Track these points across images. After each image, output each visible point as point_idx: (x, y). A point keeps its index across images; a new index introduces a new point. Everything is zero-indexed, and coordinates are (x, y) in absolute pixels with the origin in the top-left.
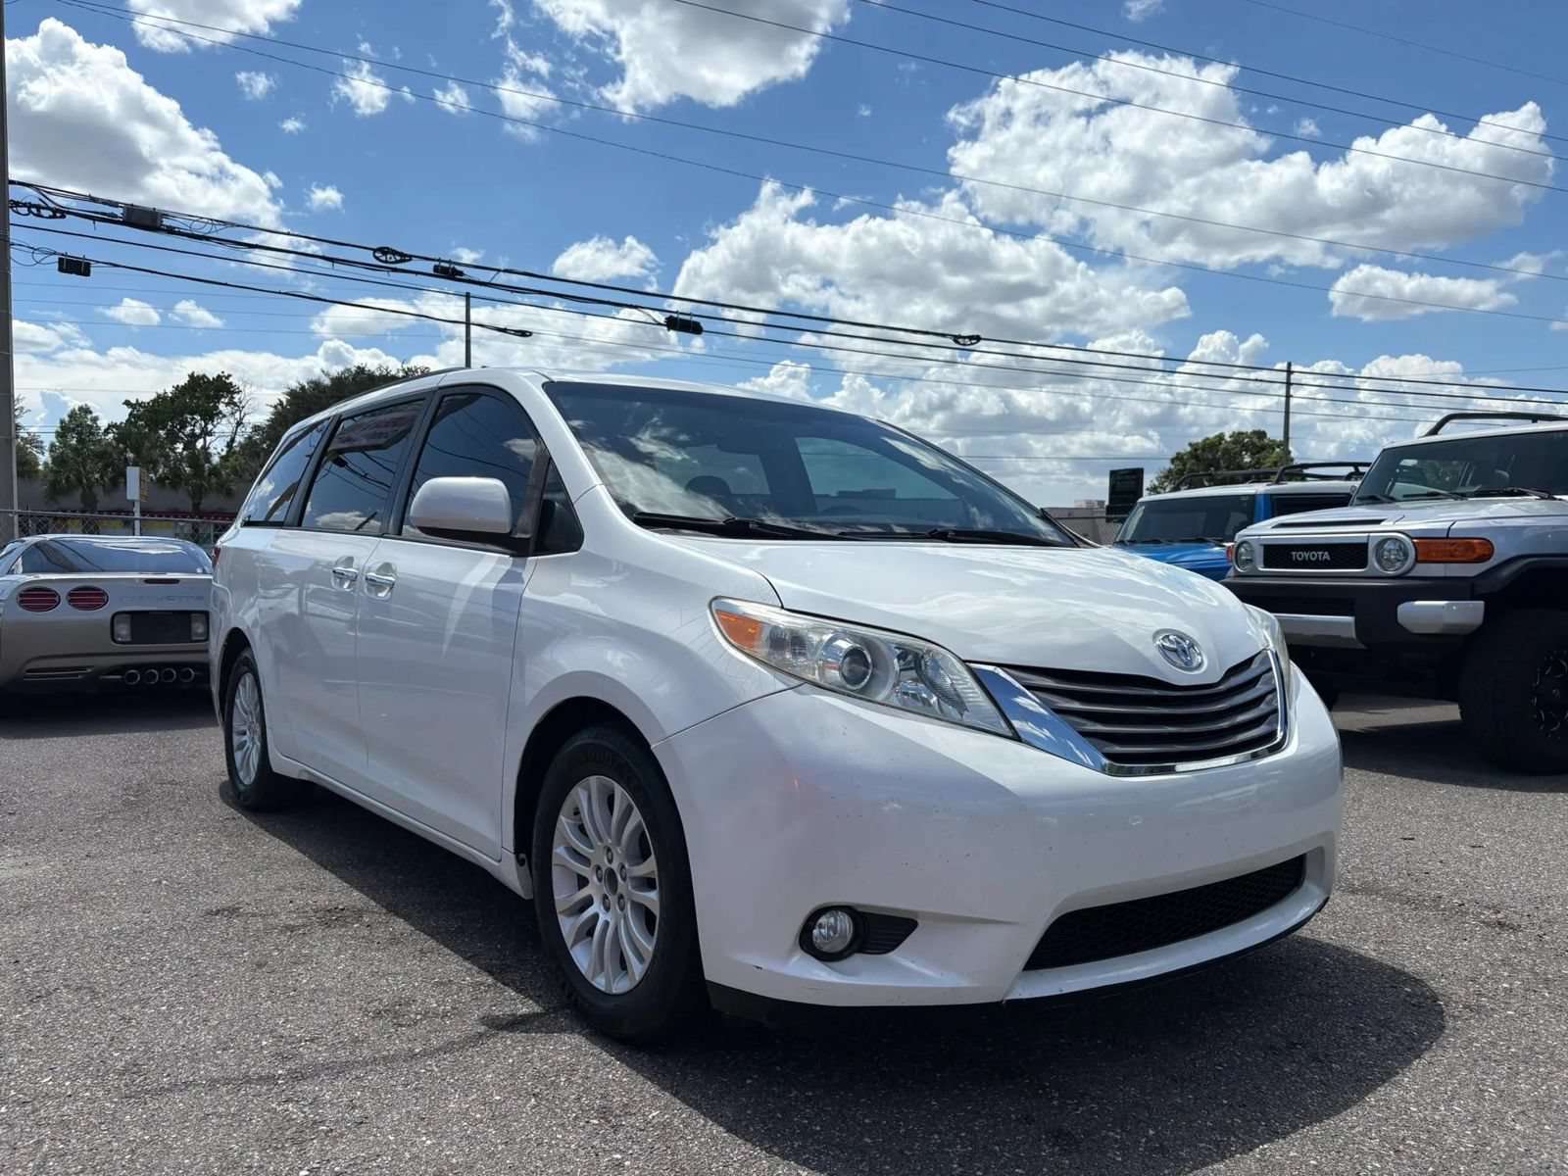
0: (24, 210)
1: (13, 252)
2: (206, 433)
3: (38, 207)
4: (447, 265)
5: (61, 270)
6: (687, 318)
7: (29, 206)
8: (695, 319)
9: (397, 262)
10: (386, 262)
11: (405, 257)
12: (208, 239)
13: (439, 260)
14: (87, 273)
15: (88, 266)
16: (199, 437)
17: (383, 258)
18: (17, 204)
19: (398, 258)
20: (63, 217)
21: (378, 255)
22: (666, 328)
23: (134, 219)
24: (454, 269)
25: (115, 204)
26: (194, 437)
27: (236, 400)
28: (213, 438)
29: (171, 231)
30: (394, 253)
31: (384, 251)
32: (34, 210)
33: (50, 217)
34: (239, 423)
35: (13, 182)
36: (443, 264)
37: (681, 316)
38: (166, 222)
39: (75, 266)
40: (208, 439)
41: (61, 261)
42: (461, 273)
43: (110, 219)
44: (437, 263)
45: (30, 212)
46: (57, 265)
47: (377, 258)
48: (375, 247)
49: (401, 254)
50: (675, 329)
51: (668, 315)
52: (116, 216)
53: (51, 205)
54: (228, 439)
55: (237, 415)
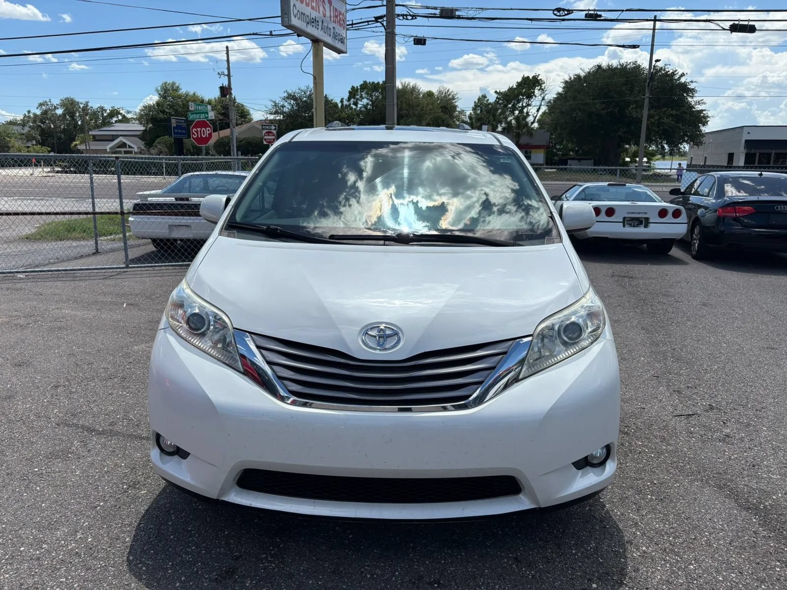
0: (401, 18)
1: (397, 38)
2: (529, 105)
3: (406, 15)
4: (592, 12)
5: (415, 44)
6: (746, 23)
7: (403, 15)
8: (751, 23)
9: (566, 15)
10: (560, 16)
11: (570, 12)
12: (474, 18)
13: (589, 10)
14: (424, 44)
15: (425, 40)
16: (526, 107)
17: (558, 14)
18: (399, 15)
19: (566, 13)
20: (416, 18)
21: (555, 12)
22: (729, 32)
23: (444, 14)
24: (597, 14)
25: (435, 8)
26: (523, 107)
27: (543, 88)
28: (531, 107)
29: (459, 17)
30: (564, 10)
31: (559, 10)
32: (405, 17)
33: (411, 19)
34: (543, 99)
35: (397, 5)
36: (590, 12)
37: (741, 23)
38: (457, 13)
39: (420, 41)
40: (529, 108)
41: (414, 39)
42: (600, 16)
43: (434, 16)
44: (587, 12)
45: (403, 18)
46: (413, 42)
47: (555, 15)
48: (554, 8)
49: (568, 10)
50: (735, 31)
51: (732, 23)
52: (436, 14)
53: (411, 14)
54: (538, 107)
55: (542, 96)
